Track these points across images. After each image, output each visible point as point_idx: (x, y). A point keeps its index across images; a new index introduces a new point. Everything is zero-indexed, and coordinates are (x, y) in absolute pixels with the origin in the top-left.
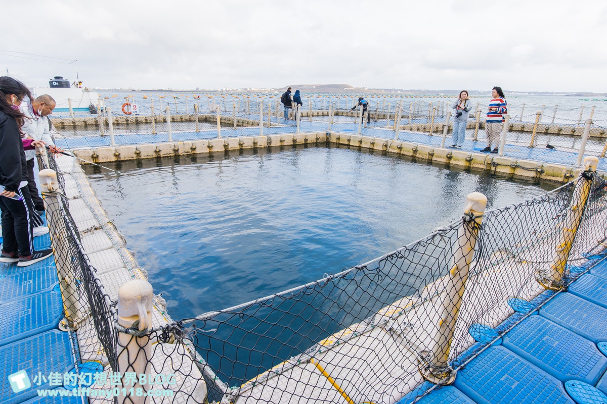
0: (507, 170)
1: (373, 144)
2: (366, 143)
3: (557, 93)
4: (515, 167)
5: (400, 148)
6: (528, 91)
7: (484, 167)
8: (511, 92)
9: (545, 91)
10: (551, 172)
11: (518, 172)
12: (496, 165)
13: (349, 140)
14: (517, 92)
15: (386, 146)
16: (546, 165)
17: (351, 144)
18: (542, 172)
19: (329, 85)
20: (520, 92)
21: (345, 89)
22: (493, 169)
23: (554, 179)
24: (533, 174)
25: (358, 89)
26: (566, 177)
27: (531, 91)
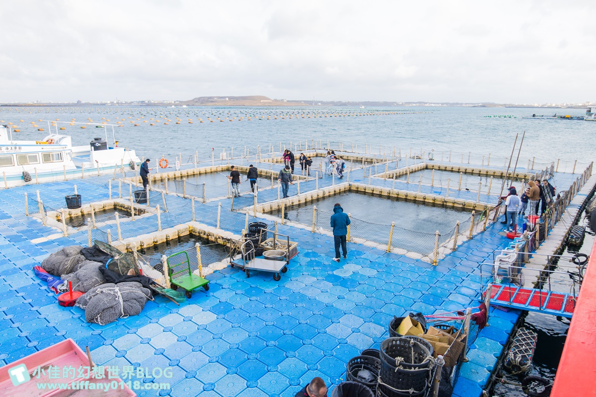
0: (451, 204)
1: (381, 192)
2: (377, 191)
3: (466, 104)
4: (454, 203)
5: (398, 195)
6: (441, 102)
7: (441, 203)
8: (426, 103)
9: (455, 102)
10: (468, 205)
11: (456, 205)
12: (446, 202)
13: (365, 189)
14: (431, 103)
15: (389, 193)
16: (466, 202)
17: (366, 191)
18: (465, 205)
19: (244, 97)
20: (434, 103)
21: (262, 101)
22: (445, 204)
23: (469, 208)
24: (461, 206)
25: (276, 100)
26: (474, 207)
27: (443, 102)
